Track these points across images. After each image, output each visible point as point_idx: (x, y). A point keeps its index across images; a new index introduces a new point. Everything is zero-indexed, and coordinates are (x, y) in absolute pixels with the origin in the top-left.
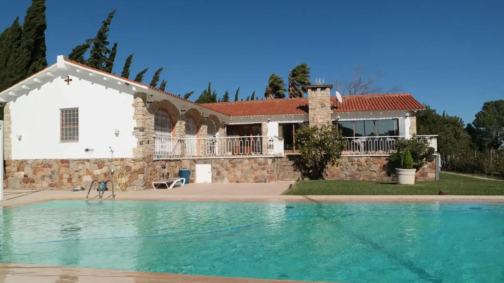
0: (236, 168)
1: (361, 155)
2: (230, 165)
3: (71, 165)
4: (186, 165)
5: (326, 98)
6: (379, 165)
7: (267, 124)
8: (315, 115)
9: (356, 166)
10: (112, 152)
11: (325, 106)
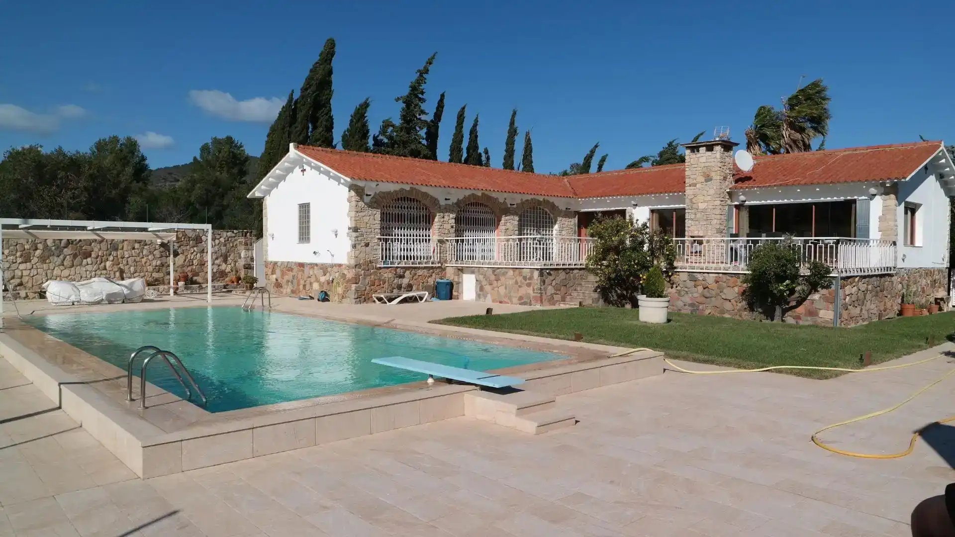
0: (499, 282)
1: (708, 269)
2: (493, 277)
3: (306, 269)
4: (450, 275)
5: (713, 164)
6: (736, 289)
7: (634, 211)
8: (695, 196)
9: (700, 288)
10: (333, 256)
11: (711, 180)
